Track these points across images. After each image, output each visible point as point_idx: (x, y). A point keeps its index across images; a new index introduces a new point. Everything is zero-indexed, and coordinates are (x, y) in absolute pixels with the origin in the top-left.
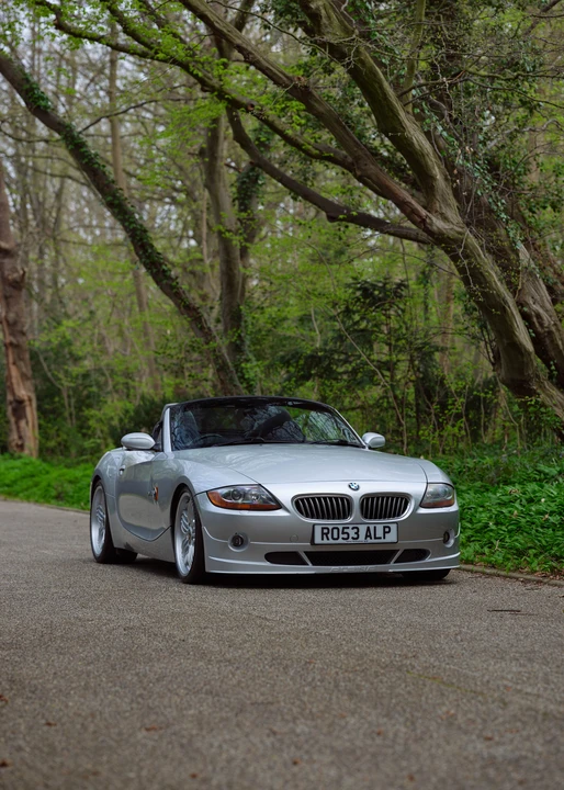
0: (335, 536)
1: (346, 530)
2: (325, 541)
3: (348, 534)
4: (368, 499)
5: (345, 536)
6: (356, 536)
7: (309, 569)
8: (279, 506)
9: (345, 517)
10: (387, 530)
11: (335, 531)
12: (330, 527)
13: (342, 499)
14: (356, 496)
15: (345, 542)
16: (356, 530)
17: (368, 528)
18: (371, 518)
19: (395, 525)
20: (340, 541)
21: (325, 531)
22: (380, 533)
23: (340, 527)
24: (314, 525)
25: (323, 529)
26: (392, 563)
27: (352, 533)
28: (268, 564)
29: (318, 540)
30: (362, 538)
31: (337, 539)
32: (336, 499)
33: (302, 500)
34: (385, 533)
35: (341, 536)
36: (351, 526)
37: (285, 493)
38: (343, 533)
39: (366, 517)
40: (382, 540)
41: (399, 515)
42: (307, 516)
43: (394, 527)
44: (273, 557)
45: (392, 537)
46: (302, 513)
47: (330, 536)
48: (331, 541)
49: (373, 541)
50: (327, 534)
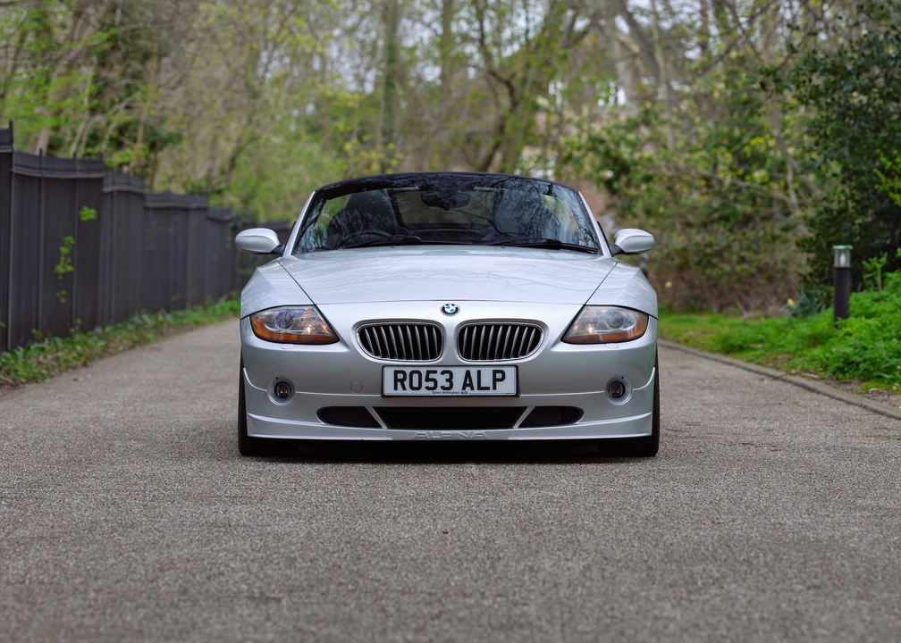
0: (416, 384)
1: (431, 376)
2: (400, 392)
3: (435, 381)
4: (471, 329)
5: (431, 384)
6: (447, 385)
7: (383, 434)
8: (334, 338)
9: (433, 356)
10: (499, 376)
11: (416, 377)
12: (408, 371)
13: (430, 328)
14: (450, 324)
15: (430, 393)
16: (447, 376)
17: (468, 374)
18: (476, 357)
19: (513, 369)
20: (423, 392)
21: (400, 376)
22: (487, 380)
23: (424, 371)
24: (384, 366)
25: (396, 373)
26: (516, 428)
27: (442, 380)
28: (322, 424)
29: (389, 389)
30: (457, 388)
31: (419, 388)
32: (421, 328)
33: (370, 329)
34: (495, 380)
35: (425, 384)
36: (440, 370)
37: (345, 318)
38: (428, 380)
39: (467, 356)
40: (491, 392)
41: (524, 353)
42: (377, 354)
43: (510, 373)
44: (330, 415)
45: (508, 387)
46: (369, 350)
47: (407, 383)
48: (409, 392)
49: (476, 392)
50: (402, 381)
